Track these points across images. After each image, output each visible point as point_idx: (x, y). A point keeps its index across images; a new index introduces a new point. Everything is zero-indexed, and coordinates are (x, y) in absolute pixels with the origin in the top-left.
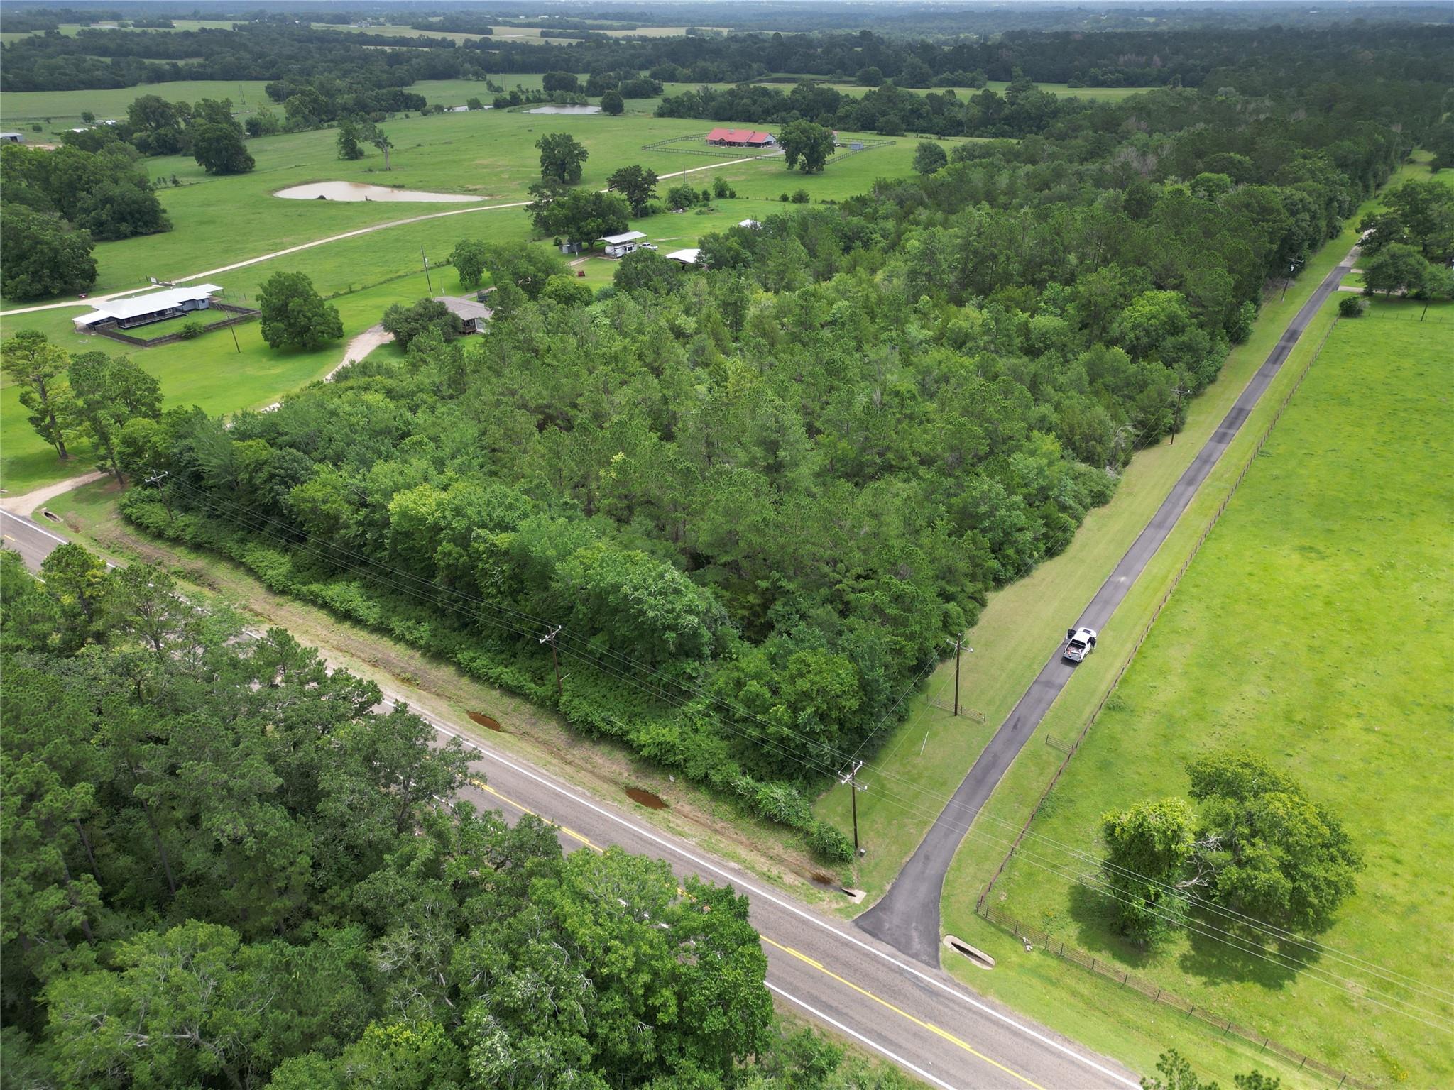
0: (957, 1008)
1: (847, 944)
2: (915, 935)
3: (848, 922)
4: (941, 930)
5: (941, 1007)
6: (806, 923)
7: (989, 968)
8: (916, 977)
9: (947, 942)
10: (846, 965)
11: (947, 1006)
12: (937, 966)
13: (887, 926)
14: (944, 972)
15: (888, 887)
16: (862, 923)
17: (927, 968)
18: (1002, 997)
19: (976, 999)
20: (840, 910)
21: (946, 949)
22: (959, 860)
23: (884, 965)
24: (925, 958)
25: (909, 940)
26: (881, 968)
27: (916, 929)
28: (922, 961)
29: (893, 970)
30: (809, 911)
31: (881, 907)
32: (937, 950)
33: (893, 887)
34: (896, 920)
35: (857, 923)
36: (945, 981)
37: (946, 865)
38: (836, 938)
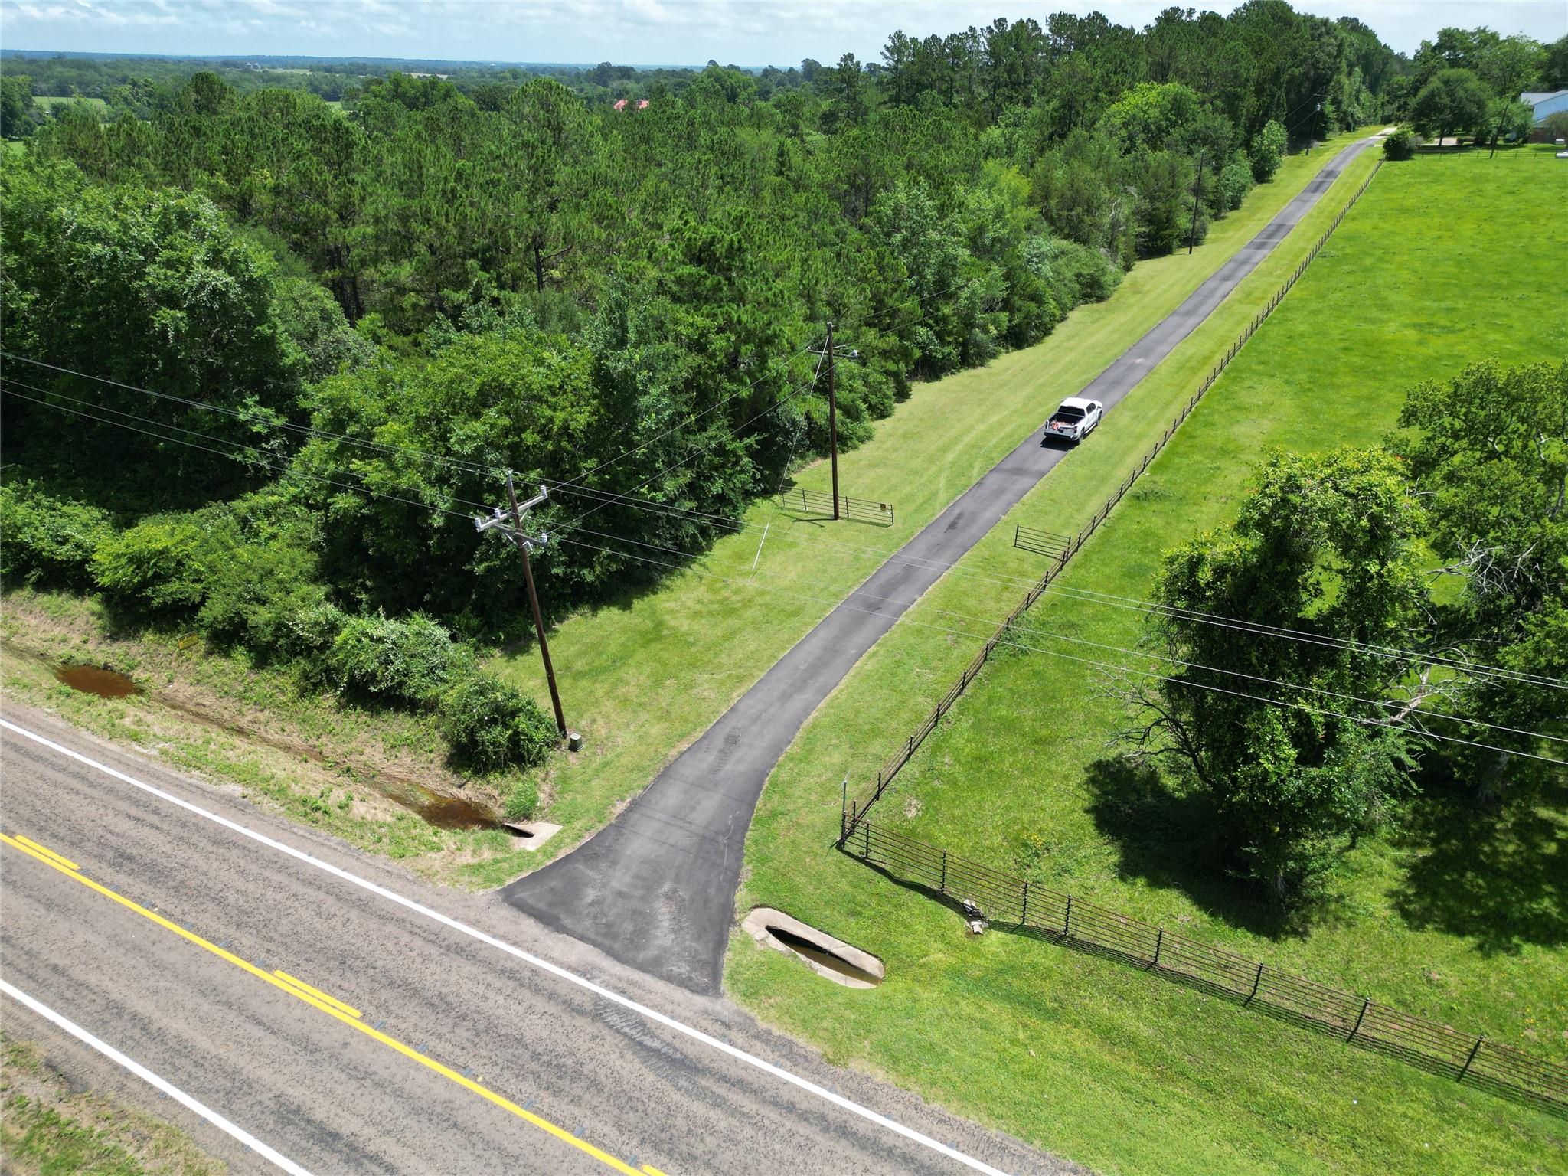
0: (749, 1105)
1: (462, 949)
2: (664, 913)
3: (482, 894)
4: (742, 896)
5: (698, 1108)
6: (363, 904)
7: (864, 985)
8: (642, 1023)
9: (754, 925)
10: (438, 1005)
11: (719, 1103)
12: (711, 988)
13: (591, 894)
14: (729, 1004)
15: (621, 807)
16: (522, 895)
17: (680, 994)
18: (892, 1058)
19: (815, 1073)
20: (476, 869)
21: (747, 942)
22: (809, 740)
23: (552, 996)
24: (683, 969)
25: (644, 924)
26: (541, 1004)
27: (669, 897)
28: (669, 979)
29: (577, 1011)
30: (385, 876)
31: (588, 853)
32: (720, 944)
33: (634, 806)
34: (620, 879)
35: (510, 897)
36: (725, 1027)
37: (776, 750)
38: (435, 936)
